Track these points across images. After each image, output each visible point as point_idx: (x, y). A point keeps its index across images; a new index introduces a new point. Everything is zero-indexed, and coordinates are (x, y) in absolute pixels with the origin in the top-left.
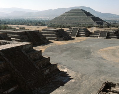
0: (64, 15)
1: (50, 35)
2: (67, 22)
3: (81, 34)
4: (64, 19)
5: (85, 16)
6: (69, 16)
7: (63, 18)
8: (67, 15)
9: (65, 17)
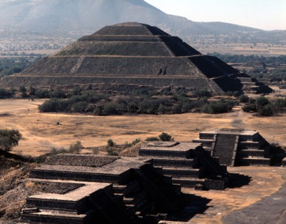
0: (76, 51)
1: (172, 168)
2: (93, 80)
3: (250, 158)
4: (78, 65)
5: (166, 54)
6: (99, 53)
7: (73, 63)
8: (90, 52)
9: (83, 57)
